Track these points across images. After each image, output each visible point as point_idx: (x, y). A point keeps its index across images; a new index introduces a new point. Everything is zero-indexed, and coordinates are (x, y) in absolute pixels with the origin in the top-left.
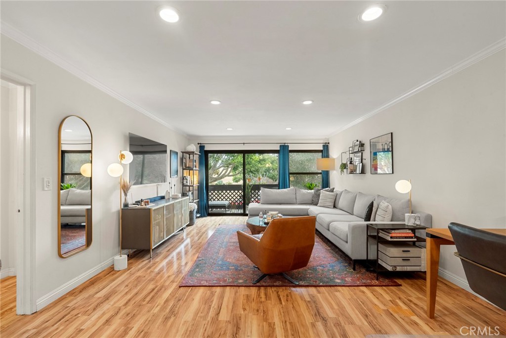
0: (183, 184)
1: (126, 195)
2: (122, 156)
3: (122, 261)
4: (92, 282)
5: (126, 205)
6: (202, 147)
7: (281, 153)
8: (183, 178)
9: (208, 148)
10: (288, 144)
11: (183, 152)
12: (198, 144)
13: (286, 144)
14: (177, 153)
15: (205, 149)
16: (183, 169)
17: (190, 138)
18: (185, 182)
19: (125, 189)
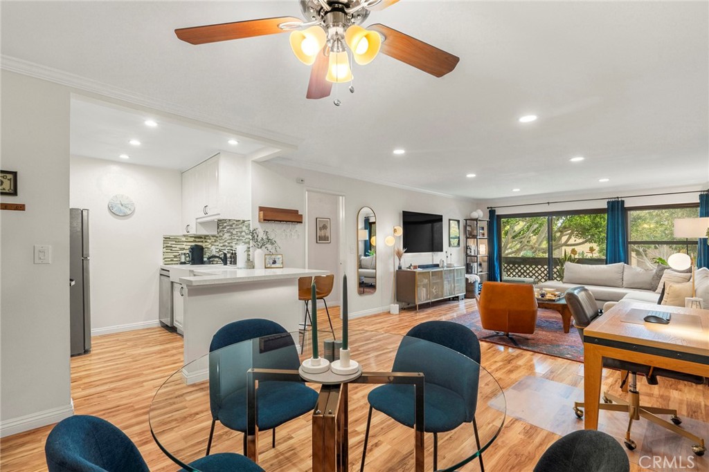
0: (467, 254)
1: (400, 260)
2: (395, 231)
3: (395, 308)
4: (376, 316)
5: (400, 268)
6: (492, 212)
7: (610, 212)
8: (467, 248)
9: (499, 212)
10: (623, 199)
11: (466, 220)
12: (488, 208)
13: (620, 199)
14: (458, 221)
15: (496, 214)
16: (467, 238)
17: (477, 203)
18: (468, 252)
19: (400, 256)
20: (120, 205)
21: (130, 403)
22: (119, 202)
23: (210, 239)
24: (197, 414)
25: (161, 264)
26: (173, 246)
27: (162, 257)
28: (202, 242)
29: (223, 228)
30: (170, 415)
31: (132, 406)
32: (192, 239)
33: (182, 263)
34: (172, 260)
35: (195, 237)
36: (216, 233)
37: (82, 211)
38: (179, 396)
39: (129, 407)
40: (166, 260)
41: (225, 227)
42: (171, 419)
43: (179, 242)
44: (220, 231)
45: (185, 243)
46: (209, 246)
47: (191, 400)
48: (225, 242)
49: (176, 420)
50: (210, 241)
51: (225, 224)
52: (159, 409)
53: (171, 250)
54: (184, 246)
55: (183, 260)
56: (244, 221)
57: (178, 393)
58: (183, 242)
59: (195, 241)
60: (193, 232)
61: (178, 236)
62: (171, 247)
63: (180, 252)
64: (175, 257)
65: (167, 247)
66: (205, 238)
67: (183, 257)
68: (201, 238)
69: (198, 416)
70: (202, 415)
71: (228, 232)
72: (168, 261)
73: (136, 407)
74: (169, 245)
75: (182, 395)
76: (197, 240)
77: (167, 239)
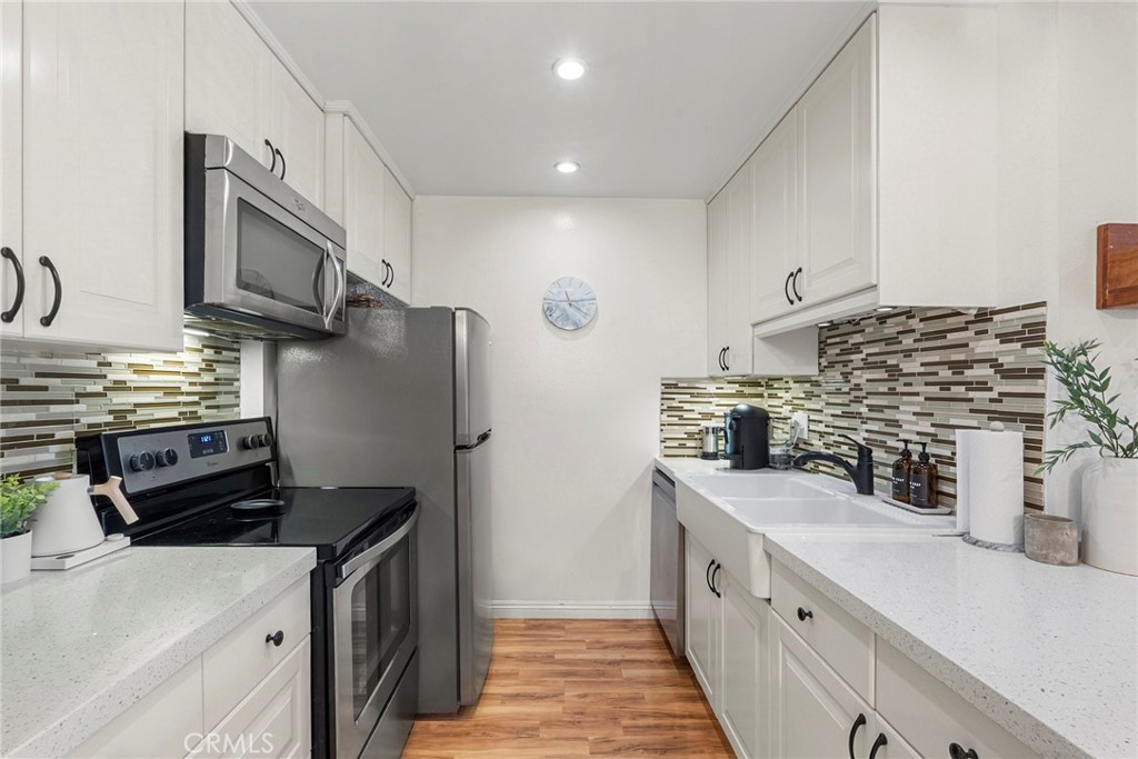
20: (566, 305)
22: (564, 297)
23: (787, 390)
25: (655, 453)
26: (686, 406)
27: (657, 436)
28: (761, 396)
29: (844, 352)
32: (734, 389)
33: (706, 456)
34: (682, 446)
35: (742, 384)
36: (812, 371)
37: (454, 314)
40: (668, 444)
41: (857, 348)
43: (699, 395)
44: (831, 365)
45: (715, 400)
46: (785, 411)
48: (858, 400)
50: (788, 396)
51: (857, 338)
53: (681, 418)
54: (711, 408)
55: (711, 449)
56: (984, 316)
58: (711, 395)
59: (740, 395)
60: (741, 366)
61: (698, 380)
62: (681, 409)
63: (704, 424)
64: (690, 436)
65: (670, 408)
66: (769, 386)
67: (711, 438)
68: (759, 385)
71: (868, 365)
72: (673, 449)
74: (675, 404)
76: (747, 390)
77: (670, 387)
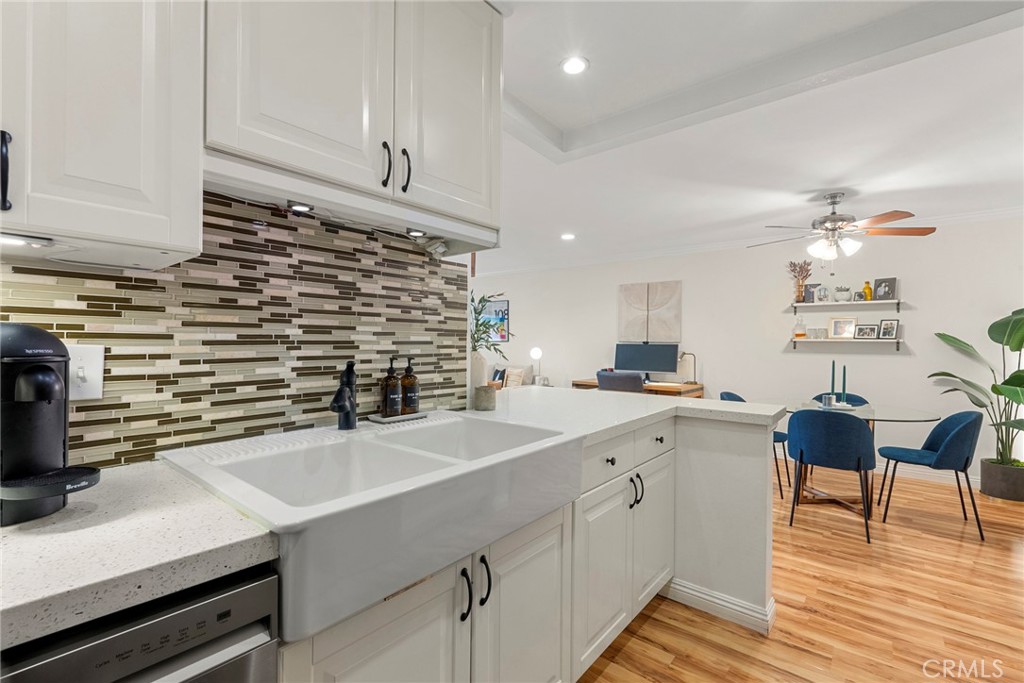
21: (896, 658)
24: (815, 577)
30: (848, 596)
31: (896, 649)
38: (811, 611)
39: (901, 651)
41: (277, 248)
42: (852, 592)
47: (802, 594)
48: (280, 319)
49: (846, 587)
51: (279, 235)
52: (855, 613)
57: (805, 616)
69: (818, 575)
70: (811, 573)
71: (303, 275)
73: (890, 642)
75: (804, 609)
